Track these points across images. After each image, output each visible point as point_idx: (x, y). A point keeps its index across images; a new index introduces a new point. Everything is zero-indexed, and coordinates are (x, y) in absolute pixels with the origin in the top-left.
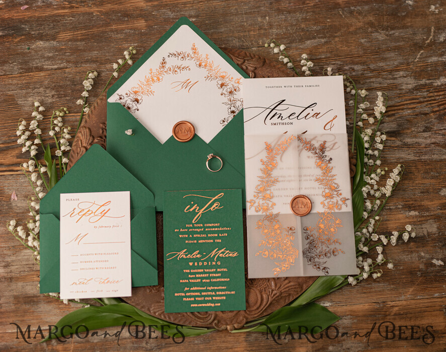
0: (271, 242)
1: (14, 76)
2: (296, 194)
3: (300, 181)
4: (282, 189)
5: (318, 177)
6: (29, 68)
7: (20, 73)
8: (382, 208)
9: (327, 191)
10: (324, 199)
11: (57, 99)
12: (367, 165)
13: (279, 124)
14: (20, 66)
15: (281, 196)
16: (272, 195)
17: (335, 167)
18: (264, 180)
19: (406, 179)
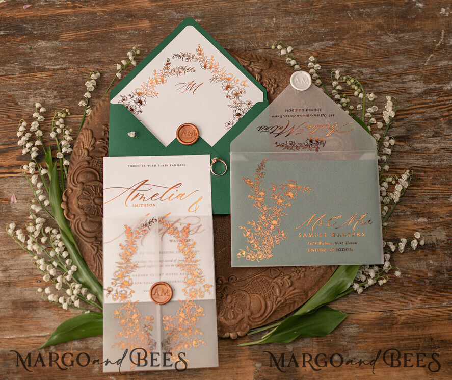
0: (128, 333)
2: (157, 280)
3: (161, 266)
4: (142, 275)
5: (180, 262)
9: (189, 277)
10: (186, 286)
13: (140, 206)
15: (141, 283)
16: (130, 282)
17: (199, 251)
18: (123, 266)
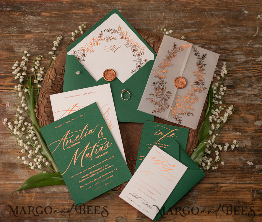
1: (13, 34)
6: (23, 31)
7: (18, 33)
8: (220, 129)
11: (38, 50)
12: (214, 104)
14: (17, 29)
19: (235, 114)
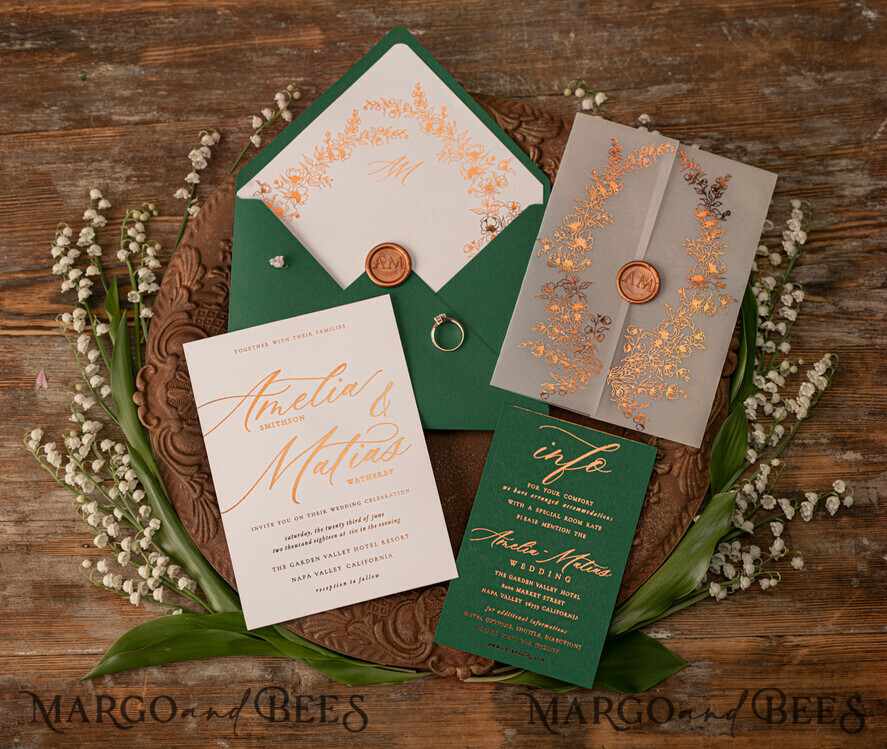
1: (51, 132)
7: (65, 129)
8: (787, 441)
12: (761, 351)
14: (64, 114)
19: (840, 384)
